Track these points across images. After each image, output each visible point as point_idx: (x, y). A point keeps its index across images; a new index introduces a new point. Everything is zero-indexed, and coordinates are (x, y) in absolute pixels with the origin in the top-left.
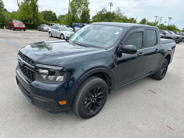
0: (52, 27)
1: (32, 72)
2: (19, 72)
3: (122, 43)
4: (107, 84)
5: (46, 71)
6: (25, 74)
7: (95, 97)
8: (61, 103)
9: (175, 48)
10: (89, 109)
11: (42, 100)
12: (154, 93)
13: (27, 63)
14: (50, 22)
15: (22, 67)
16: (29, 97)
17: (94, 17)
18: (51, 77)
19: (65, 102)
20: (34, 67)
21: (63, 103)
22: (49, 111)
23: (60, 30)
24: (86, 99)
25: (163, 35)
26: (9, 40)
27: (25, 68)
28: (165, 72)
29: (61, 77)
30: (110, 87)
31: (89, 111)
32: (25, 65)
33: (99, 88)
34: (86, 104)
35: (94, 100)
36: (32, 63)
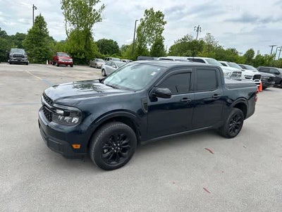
0: (109, 62)
1: (50, 113)
3: (156, 85)
7: (117, 145)
8: (74, 146)
10: (110, 159)
11: (56, 141)
12: (211, 152)
13: (47, 104)
14: (107, 55)
15: (44, 108)
16: (46, 139)
17: (172, 48)
18: (67, 119)
19: (79, 146)
20: (51, 107)
21: (77, 146)
23: (116, 67)
24: (104, 147)
27: (46, 109)
29: (76, 118)
30: (140, 137)
31: (110, 161)
32: (45, 105)
33: (122, 135)
34: (106, 153)
35: (117, 150)
36: (51, 103)
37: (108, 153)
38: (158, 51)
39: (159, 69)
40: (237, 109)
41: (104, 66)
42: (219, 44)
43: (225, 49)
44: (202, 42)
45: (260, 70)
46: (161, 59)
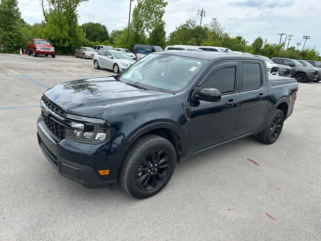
0: (100, 51)
1: (61, 126)
2: (43, 126)
3: (199, 85)
4: (175, 147)
5: (81, 125)
6: (50, 129)
7: (154, 166)
8: (101, 172)
9: (297, 92)
10: (145, 184)
11: (74, 166)
12: (255, 163)
13: (53, 113)
14: (97, 42)
15: (47, 119)
16: (56, 163)
18: (88, 135)
19: (107, 172)
20: (63, 119)
21: (104, 172)
22: (84, 185)
23: (112, 58)
24: (140, 169)
26: (28, 74)
27: (52, 120)
28: (278, 131)
29: (102, 134)
30: (180, 153)
31: (145, 187)
32: (51, 115)
33: (160, 152)
34: (141, 176)
35: (154, 171)
36: (62, 113)
37: (144, 176)
38: (158, 39)
39: (199, 63)
40: (279, 110)
41: (97, 57)
42: (225, 31)
44: (206, 29)
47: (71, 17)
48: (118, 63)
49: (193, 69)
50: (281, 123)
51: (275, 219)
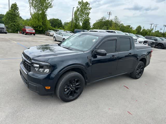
0: (57, 32)
1: (29, 66)
2: (22, 66)
3: (97, 48)
4: (84, 78)
5: (38, 66)
7: (73, 86)
8: (47, 88)
10: (68, 95)
11: (34, 85)
12: (127, 88)
13: (26, 60)
14: (56, 28)
15: (24, 63)
16: (26, 83)
18: (41, 70)
19: (49, 88)
20: (30, 62)
21: (48, 88)
22: (39, 94)
23: (63, 36)
24: (65, 87)
25: (154, 41)
26: (21, 43)
27: (26, 63)
28: (141, 72)
29: (48, 70)
30: (87, 80)
31: (68, 96)
33: (76, 80)
34: (66, 91)
35: (73, 89)
36: (30, 60)
37: (68, 91)
39: (97, 38)
40: (141, 62)
41: (55, 35)
42: (122, 23)
43: (125, 25)
44: (111, 21)
45: (146, 38)
46: (90, 31)
47: (44, 16)
48: (65, 38)
49: (94, 40)
50: (143, 69)
51: (132, 114)
